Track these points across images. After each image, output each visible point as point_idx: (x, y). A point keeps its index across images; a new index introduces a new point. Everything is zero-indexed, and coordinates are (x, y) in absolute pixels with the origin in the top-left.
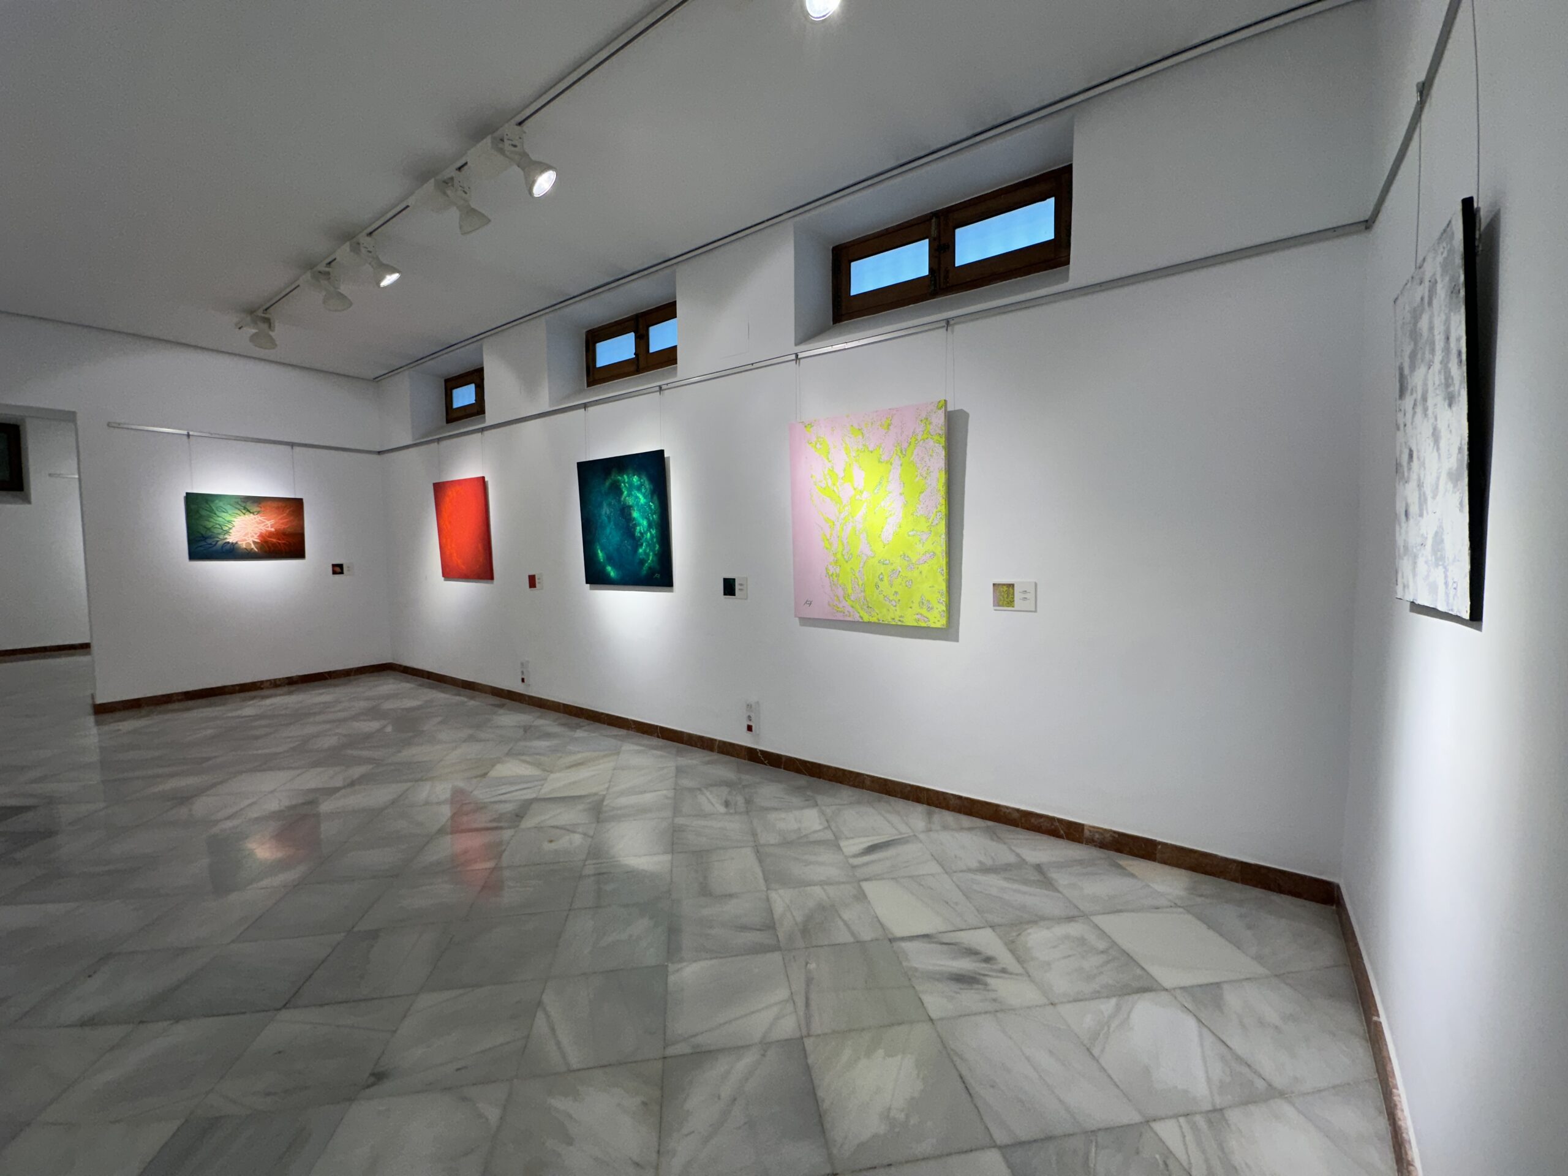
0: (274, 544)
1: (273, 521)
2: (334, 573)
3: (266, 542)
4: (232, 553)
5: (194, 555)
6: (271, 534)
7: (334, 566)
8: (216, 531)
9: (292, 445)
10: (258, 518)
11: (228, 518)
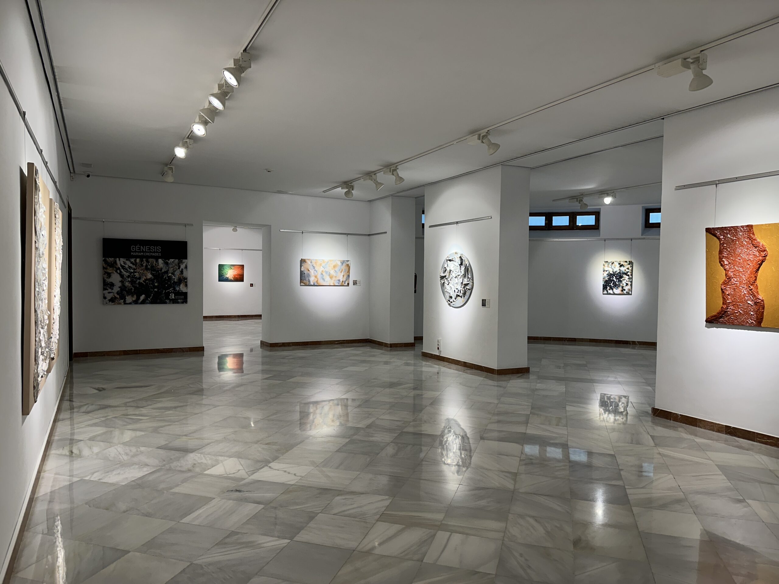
0: (237, 278)
1: (236, 272)
2: (251, 286)
3: (235, 277)
4: (227, 280)
5: (219, 281)
6: (236, 275)
7: (251, 284)
8: (224, 274)
9: (242, 250)
10: (233, 270)
11: (227, 271)
